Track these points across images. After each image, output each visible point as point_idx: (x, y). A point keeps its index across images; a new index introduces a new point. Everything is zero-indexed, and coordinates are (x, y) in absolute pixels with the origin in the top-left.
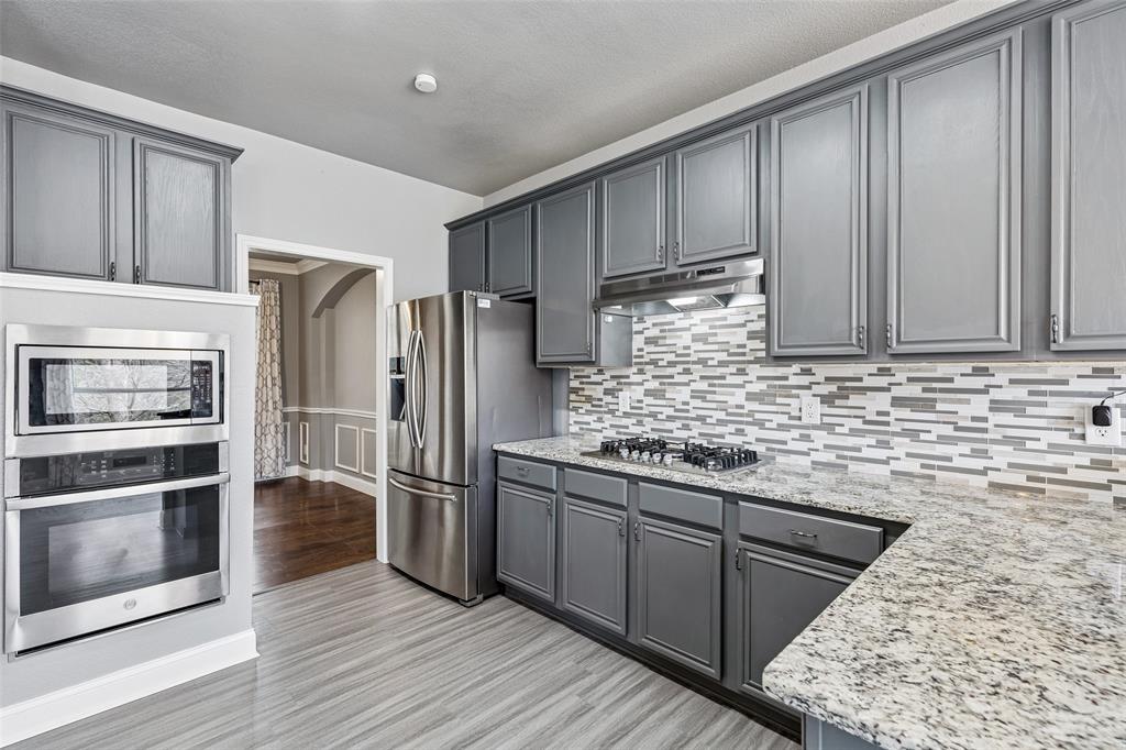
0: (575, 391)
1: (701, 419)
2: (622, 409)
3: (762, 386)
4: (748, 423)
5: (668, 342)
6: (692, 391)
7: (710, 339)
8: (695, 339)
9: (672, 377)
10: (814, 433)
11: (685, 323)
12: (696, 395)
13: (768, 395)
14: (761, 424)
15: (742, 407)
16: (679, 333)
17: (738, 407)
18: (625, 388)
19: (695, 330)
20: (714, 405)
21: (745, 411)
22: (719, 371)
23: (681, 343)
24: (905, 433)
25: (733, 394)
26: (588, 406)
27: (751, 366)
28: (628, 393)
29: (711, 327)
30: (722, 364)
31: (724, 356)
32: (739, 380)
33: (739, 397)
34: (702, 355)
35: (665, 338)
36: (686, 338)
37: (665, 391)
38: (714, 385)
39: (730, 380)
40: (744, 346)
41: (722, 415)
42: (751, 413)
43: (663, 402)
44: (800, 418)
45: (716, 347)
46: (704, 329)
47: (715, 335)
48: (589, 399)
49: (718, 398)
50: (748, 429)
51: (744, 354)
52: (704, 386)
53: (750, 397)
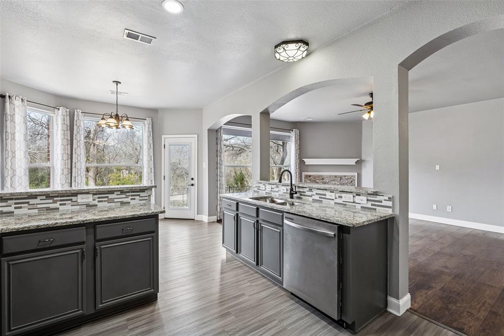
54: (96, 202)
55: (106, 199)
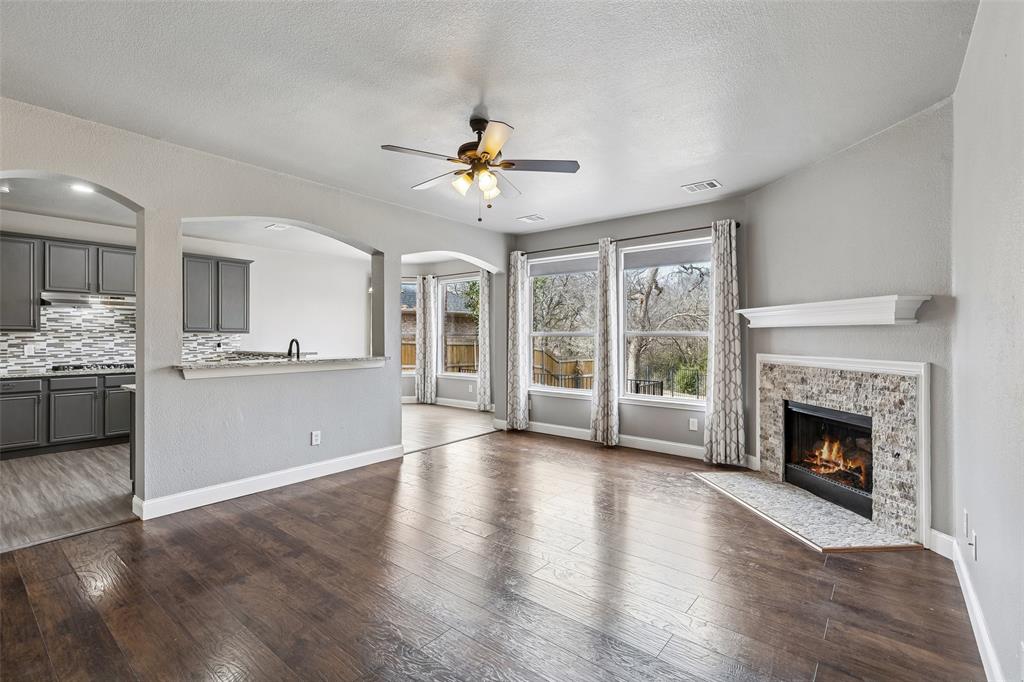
1: (90, 355)
2: (27, 354)
5: (66, 321)
6: (83, 344)
7: (94, 321)
8: (84, 321)
9: (69, 337)
11: (78, 314)
12: (85, 345)
13: (125, 344)
14: (122, 355)
16: (73, 318)
17: (110, 349)
18: (29, 343)
19: (84, 317)
20: (97, 349)
22: (100, 335)
23: (74, 322)
24: (201, 353)
25: (108, 344)
28: (33, 346)
30: (101, 332)
31: (102, 329)
32: (111, 338)
33: (111, 345)
34: (89, 328)
35: (64, 319)
36: (79, 320)
37: (63, 344)
38: (97, 341)
39: (106, 338)
40: (113, 325)
41: (101, 353)
42: (117, 351)
43: (63, 349)
45: (97, 325)
46: (91, 317)
47: (97, 320)
49: (99, 346)
51: (113, 328)
52: (91, 341)
53: (117, 345)
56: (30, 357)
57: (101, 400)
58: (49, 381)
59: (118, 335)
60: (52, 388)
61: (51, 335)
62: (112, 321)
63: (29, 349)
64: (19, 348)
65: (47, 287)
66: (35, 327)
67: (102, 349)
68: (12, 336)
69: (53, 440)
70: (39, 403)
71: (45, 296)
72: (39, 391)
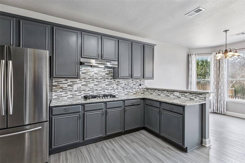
0: (56, 86)
1: (97, 90)
2: (74, 90)
3: (108, 83)
4: (106, 90)
5: (88, 74)
6: (94, 84)
7: (98, 74)
8: (95, 74)
9: (89, 81)
10: (116, 90)
11: (92, 70)
12: (95, 85)
13: (109, 84)
14: (108, 90)
15: (105, 87)
16: (91, 72)
17: (104, 87)
18: (75, 84)
19: (95, 72)
20: (99, 87)
21: (105, 88)
22: (100, 80)
23: (91, 74)
25: (103, 85)
26: (61, 90)
27: (106, 79)
28: (76, 86)
29: (98, 72)
30: (101, 79)
31: (101, 77)
32: (104, 82)
33: (104, 85)
34: (96, 77)
35: (88, 73)
36: (93, 73)
37: (87, 85)
38: (99, 83)
39: (102, 82)
40: (105, 76)
41: (101, 89)
42: (106, 88)
43: (87, 87)
44: (114, 88)
45: (99, 76)
46: (97, 72)
47: (99, 73)
48: (61, 88)
49: (100, 85)
50: (105, 91)
51: (105, 77)
52: (97, 83)
53: (106, 85)
54: (180, 96)
55: (184, 95)
56: (76, 91)
57: (105, 115)
58: (84, 105)
59: (107, 80)
60: (85, 110)
61: (83, 80)
62: (104, 74)
63: (75, 87)
64: (71, 86)
65: (83, 56)
66: (77, 77)
67: (101, 87)
68: (69, 80)
69: (86, 139)
70: (80, 118)
71: (82, 60)
72: (80, 112)
